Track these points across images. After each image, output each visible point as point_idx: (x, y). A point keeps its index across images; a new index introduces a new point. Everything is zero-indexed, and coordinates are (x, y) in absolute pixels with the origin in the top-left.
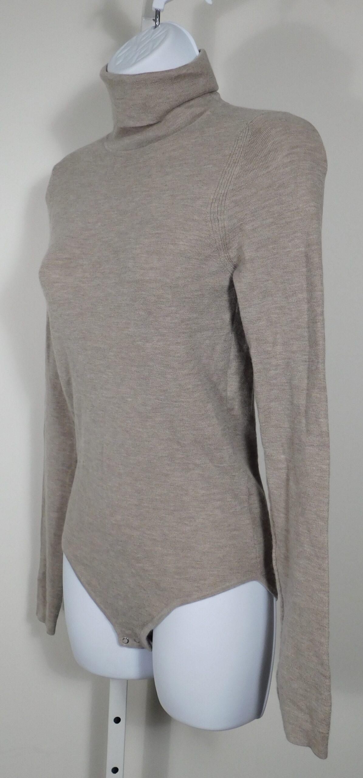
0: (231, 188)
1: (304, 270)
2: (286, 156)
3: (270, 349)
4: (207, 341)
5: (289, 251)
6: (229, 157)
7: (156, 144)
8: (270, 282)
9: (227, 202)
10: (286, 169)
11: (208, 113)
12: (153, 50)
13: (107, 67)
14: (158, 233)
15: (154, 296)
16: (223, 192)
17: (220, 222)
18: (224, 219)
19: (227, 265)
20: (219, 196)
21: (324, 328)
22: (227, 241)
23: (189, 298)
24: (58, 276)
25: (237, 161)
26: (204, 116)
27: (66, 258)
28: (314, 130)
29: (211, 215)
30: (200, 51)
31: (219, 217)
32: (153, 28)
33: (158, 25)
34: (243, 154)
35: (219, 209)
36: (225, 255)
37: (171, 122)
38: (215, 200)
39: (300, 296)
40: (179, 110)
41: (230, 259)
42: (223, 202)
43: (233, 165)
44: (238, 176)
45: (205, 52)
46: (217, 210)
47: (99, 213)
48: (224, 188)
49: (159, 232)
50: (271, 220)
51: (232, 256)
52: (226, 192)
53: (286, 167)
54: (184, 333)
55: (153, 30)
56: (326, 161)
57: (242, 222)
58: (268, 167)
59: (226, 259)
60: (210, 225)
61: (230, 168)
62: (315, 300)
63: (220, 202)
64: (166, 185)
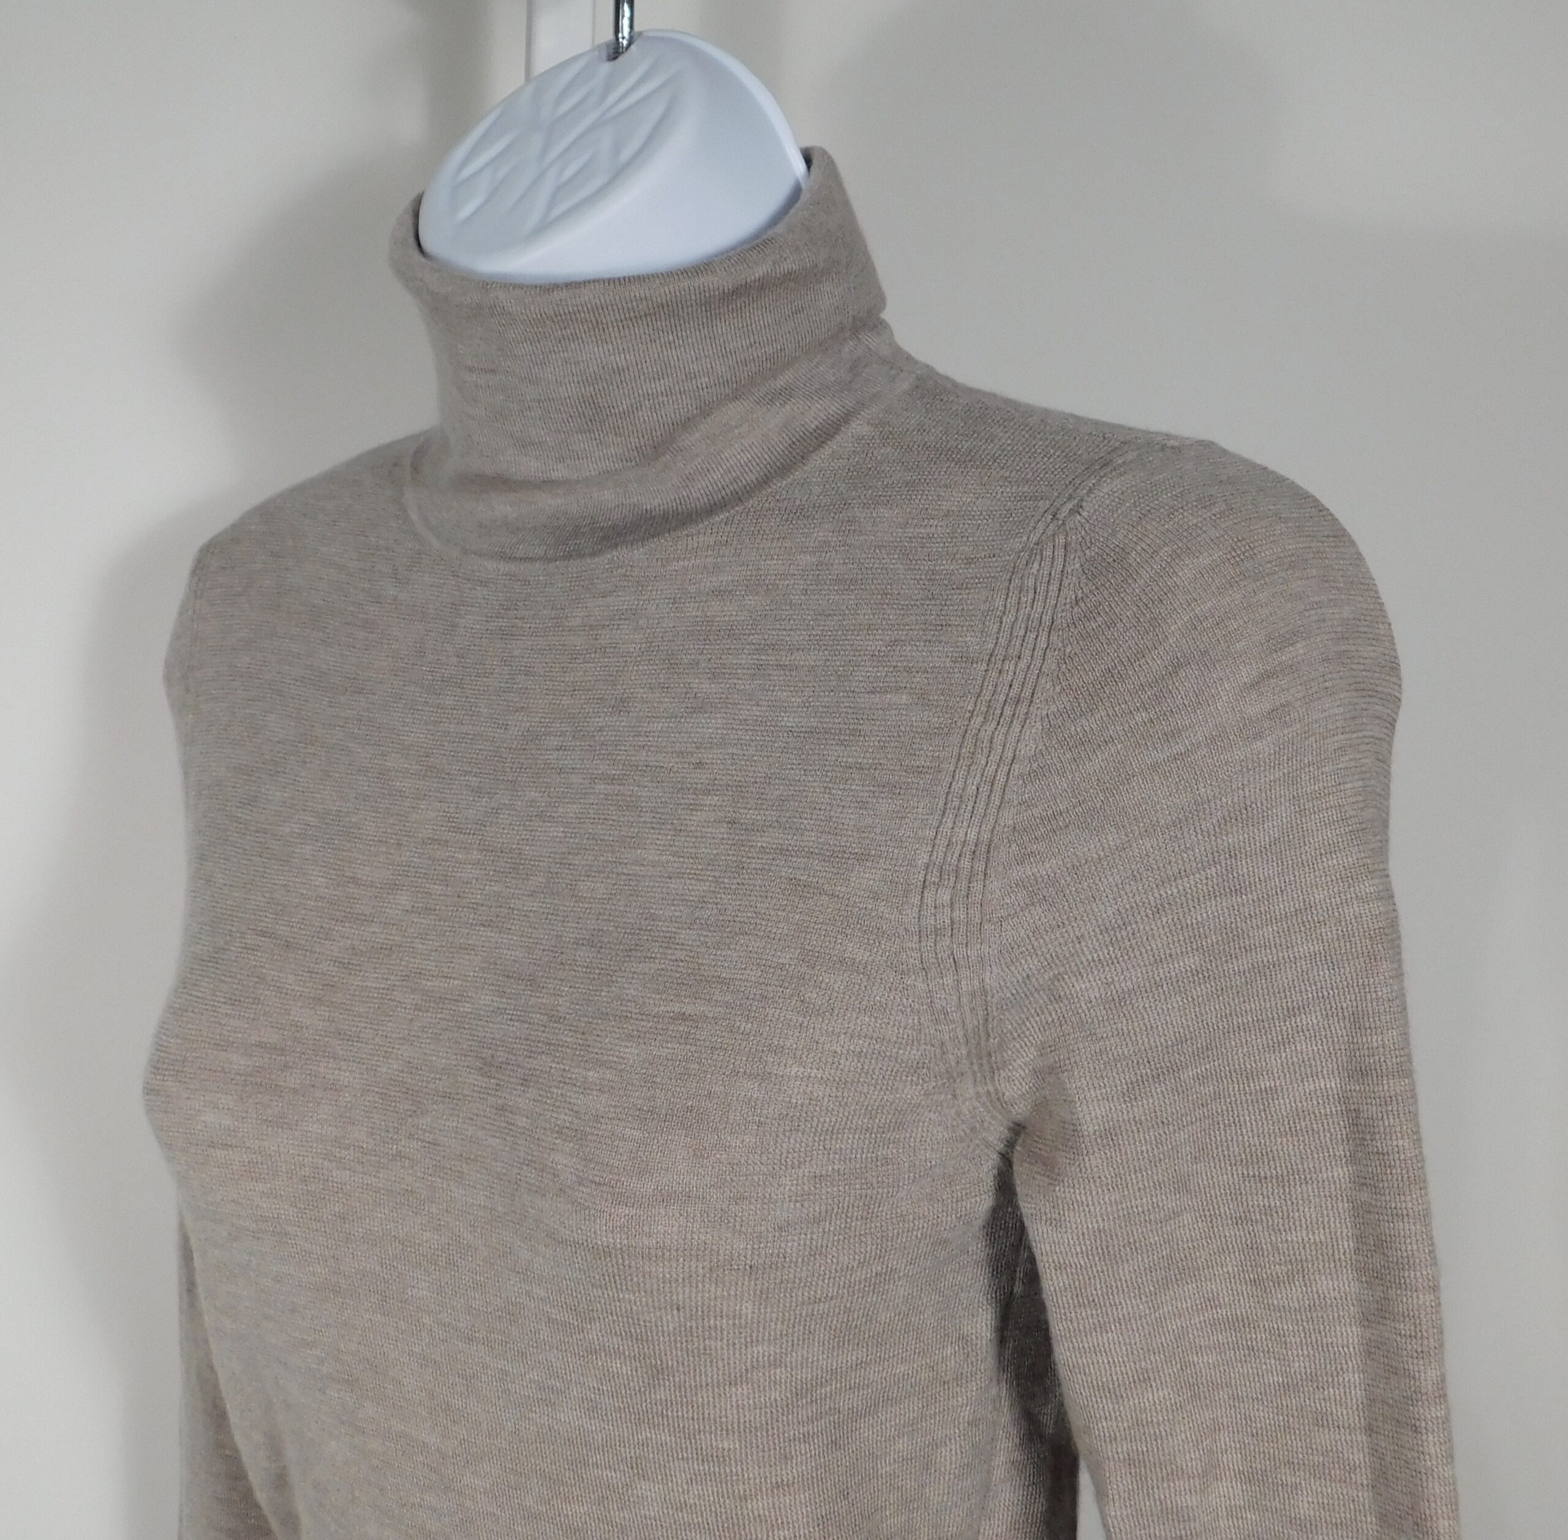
0: (1008, 817)
1: (1341, 1173)
2: (1254, 685)
3: (1192, 1501)
4: (903, 1444)
5: (1273, 1090)
6: (984, 666)
7: (638, 554)
8: (1187, 1218)
9: (994, 885)
10: (1258, 745)
11: (858, 427)
12: (619, 174)
13: (416, 215)
14: (683, 1017)
15: (678, 1309)
16: (972, 836)
17: (964, 973)
18: (981, 959)
19: (986, 1124)
20: (956, 855)
21: (1450, 1457)
22: (994, 1042)
23: (832, 1298)
24: (227, 1122)
25: (1027, 693)
26: (843, 442)
27: (260, 1045)
28: (1340, 535)
29: (923, 944)
30: (808, 161)
31: (960, 952)
32: (604, 55)
33: (625, 42)
34: (1051, 664)
35: (956, 913)
36: (980, 1089)
37: (697, 455)
38: (936, 873)
39: (1324, 1285)
40: (733, 411)
41: (997, 1100)
42: (977, 886)
43: (1008, 711)
44: (1035, 765)
45: (830, 165)
46: (948, 921)
47: (399, 845)
48: (976, 820)
49: (689, 1010)
50: (1192, 961)
51: (1009, 1092)
52: (986, 836)
53: (1259, 736)
54: (806, 1438)
55: (606, 67)
56: (1394, 668)
57: (1062, 969)
58: (1173, 735)
59: (984, 1104)
60: (920, 985)
61: (993, 726)
62: (1405, 1328)
63: (963, 885)
64: (700, 765)
